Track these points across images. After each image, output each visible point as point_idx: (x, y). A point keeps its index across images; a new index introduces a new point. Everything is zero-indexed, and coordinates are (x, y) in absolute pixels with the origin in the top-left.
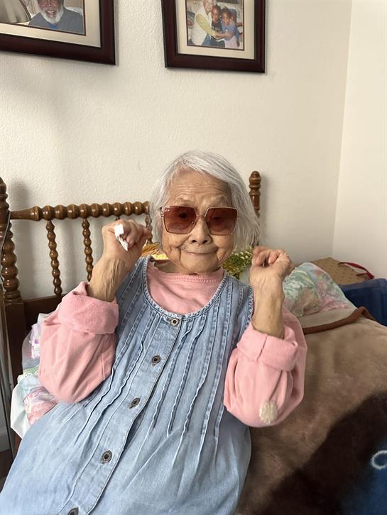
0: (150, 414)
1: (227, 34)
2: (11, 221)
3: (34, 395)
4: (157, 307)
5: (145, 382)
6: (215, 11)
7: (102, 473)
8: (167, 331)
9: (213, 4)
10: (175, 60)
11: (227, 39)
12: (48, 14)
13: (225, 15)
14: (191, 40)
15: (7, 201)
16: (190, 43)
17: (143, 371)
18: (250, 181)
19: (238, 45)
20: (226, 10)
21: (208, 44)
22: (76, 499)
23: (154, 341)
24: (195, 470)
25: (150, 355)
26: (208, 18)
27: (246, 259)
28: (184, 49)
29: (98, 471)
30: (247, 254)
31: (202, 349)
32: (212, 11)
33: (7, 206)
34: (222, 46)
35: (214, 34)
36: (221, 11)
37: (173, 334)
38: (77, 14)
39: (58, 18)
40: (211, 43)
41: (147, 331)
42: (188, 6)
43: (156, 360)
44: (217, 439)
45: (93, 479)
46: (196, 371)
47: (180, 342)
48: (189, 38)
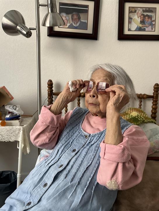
0: (65, 172)
1: (147, 25)
2: (53, 96)
3: (43, 158)
4: (82, 129)
5: (67, 158)
6: (142, 16)
7: (42, 191)
8: (82, 140)
9: (141, 14)
10: (122, 37)
11: (147, 27)
12: (75, 23)
13: (147, 18)
14: (130, 29)
15: (53, 89)
16: (129, 30)
17: (68, 154)
18: (154, 87)
19: (152, 29)
20: (147, 15)
21: (138, 30)
22: (32, 199)
23: (76, 143)
24: (78, 203)
25: (73, 148)
26: (139, 19)
27: (141, 120)
28: (126, 32)
29: (41, 190)
30: (142, 118)
31: (93, 150)
32: (140, 17)
33: (53, 90)
34: (144, 30)
35: (141, 25)
36: (144, 16)
37: (84, 142)
38: (85, 23)
39: (78, 24)
40: (139, 29)
41: (75, 139)
42: (130, 15)
43: (74, 151)
44: (93, 191)
45: (38, 192)
46: (87, 159)
47: (85, 146)
48: (129, 28)
